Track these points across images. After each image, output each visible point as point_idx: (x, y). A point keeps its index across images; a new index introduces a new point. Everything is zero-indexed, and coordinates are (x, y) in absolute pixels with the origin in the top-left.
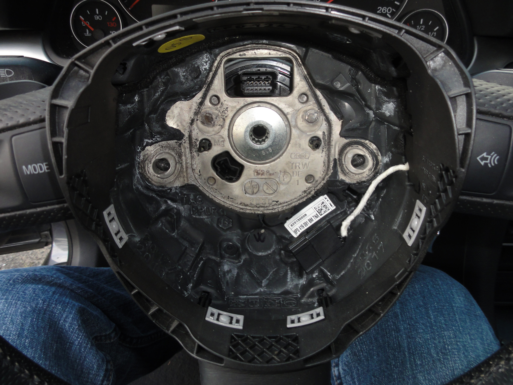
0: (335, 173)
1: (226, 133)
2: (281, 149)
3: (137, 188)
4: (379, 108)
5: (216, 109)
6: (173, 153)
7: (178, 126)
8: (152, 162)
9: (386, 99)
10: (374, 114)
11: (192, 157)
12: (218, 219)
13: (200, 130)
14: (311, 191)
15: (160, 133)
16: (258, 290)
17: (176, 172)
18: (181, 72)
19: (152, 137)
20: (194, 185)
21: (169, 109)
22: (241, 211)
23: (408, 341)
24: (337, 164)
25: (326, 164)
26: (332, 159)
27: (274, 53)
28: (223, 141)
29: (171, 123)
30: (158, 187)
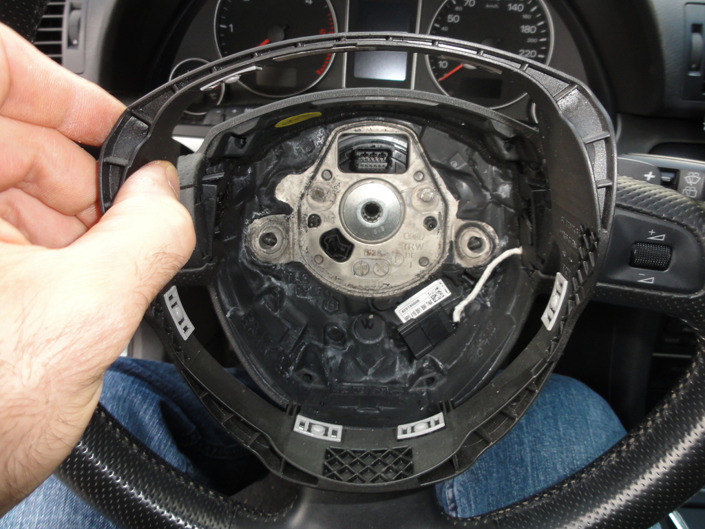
0: (451, 257)
1: (337, 208)
2: (394, 229)
3: (242, 263)
4: (495, 190)
5: (328, 184)
6: (280, 228)
7: (287, 200)
8: (260, 235)
9: (502, 180)
10: (491, 195)
11: (300, 233)
12: (324, 301)
13: (310, 205)
14: (425, 275)
15: (269, 207)
16: (364, 379)
17: (282, 247)
18: (295, 145)
19: (261, 210)
20: (299, 263)
21: (280, 182)
22: (349, 293)
23: (531, 455)
24: (454, 246)
25: (442, 246)
26: (448, 241)
27: (389, 130)
28: (333, 218)
29: (281, 196)
30: (263, 263)
